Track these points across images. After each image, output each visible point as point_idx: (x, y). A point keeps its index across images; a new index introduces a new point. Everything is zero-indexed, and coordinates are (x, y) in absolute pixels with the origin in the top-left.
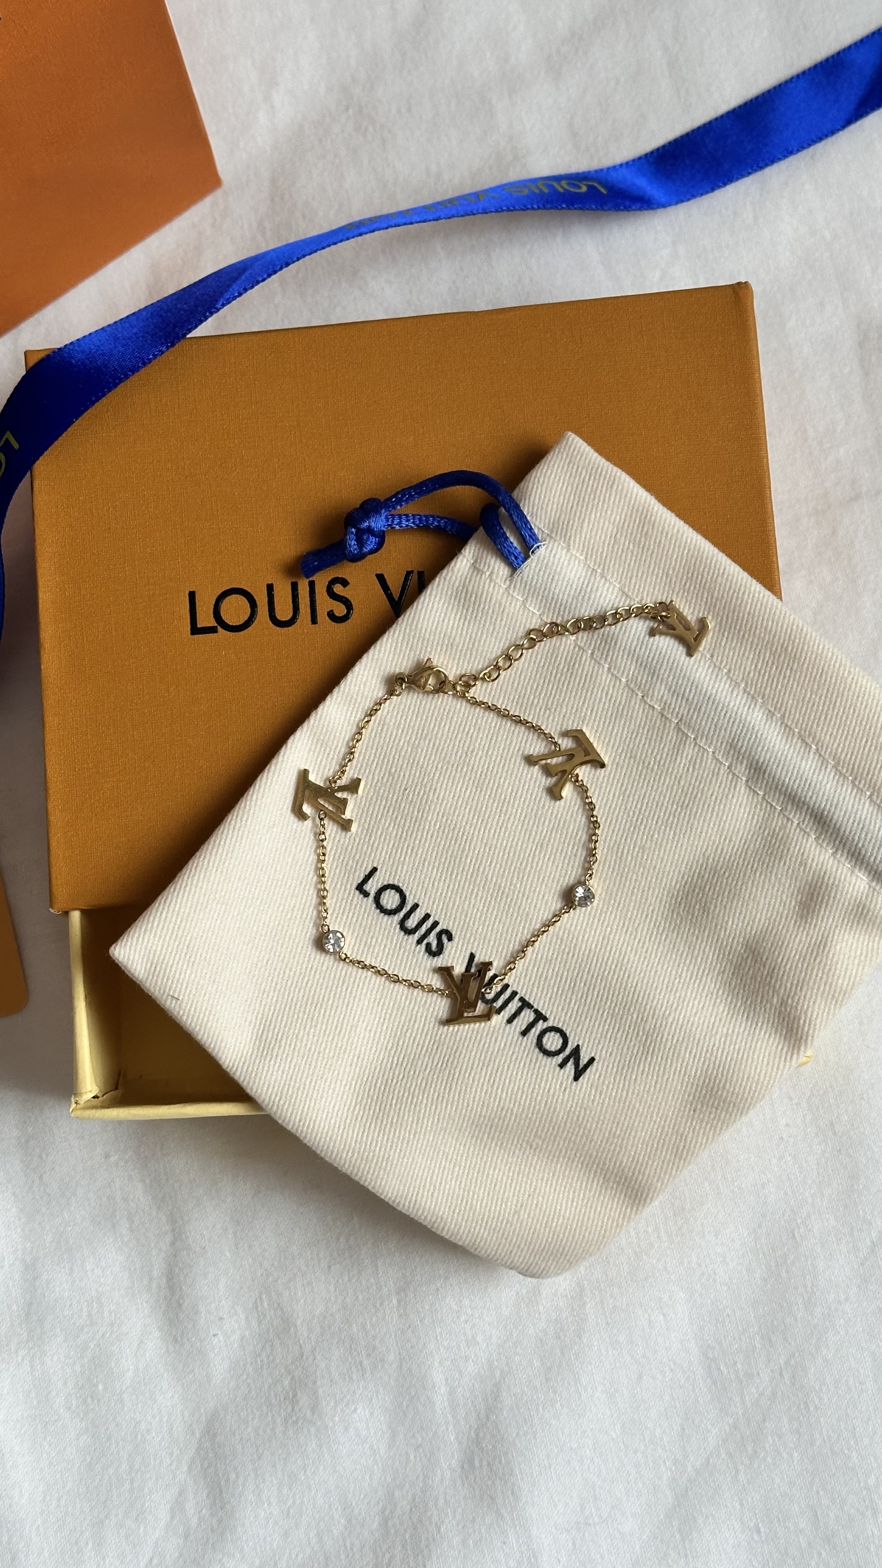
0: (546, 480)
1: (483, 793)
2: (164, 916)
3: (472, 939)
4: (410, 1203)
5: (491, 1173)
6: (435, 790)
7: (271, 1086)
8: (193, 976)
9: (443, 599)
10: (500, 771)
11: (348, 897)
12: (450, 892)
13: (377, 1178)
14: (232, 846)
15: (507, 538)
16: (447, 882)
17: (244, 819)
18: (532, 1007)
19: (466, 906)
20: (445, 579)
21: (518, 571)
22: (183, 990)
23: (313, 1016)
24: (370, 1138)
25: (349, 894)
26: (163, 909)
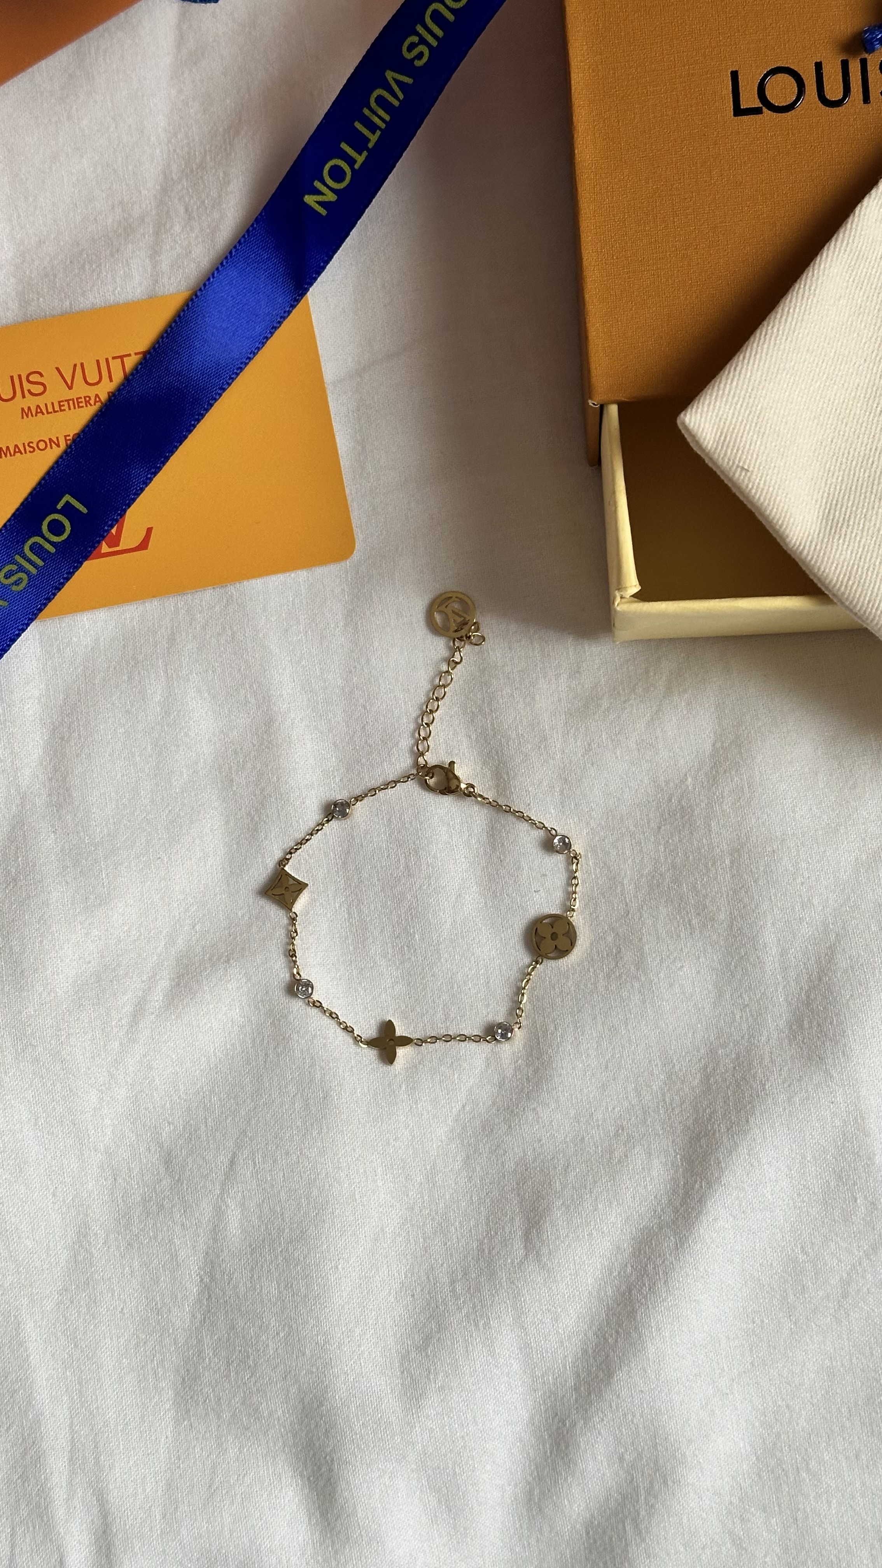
2: (735, 383)
7: (840, 566)
8: (763, 447)
14: (801, 314)
17: (813, 288)
22: (753, 461)
26: (734, 376)
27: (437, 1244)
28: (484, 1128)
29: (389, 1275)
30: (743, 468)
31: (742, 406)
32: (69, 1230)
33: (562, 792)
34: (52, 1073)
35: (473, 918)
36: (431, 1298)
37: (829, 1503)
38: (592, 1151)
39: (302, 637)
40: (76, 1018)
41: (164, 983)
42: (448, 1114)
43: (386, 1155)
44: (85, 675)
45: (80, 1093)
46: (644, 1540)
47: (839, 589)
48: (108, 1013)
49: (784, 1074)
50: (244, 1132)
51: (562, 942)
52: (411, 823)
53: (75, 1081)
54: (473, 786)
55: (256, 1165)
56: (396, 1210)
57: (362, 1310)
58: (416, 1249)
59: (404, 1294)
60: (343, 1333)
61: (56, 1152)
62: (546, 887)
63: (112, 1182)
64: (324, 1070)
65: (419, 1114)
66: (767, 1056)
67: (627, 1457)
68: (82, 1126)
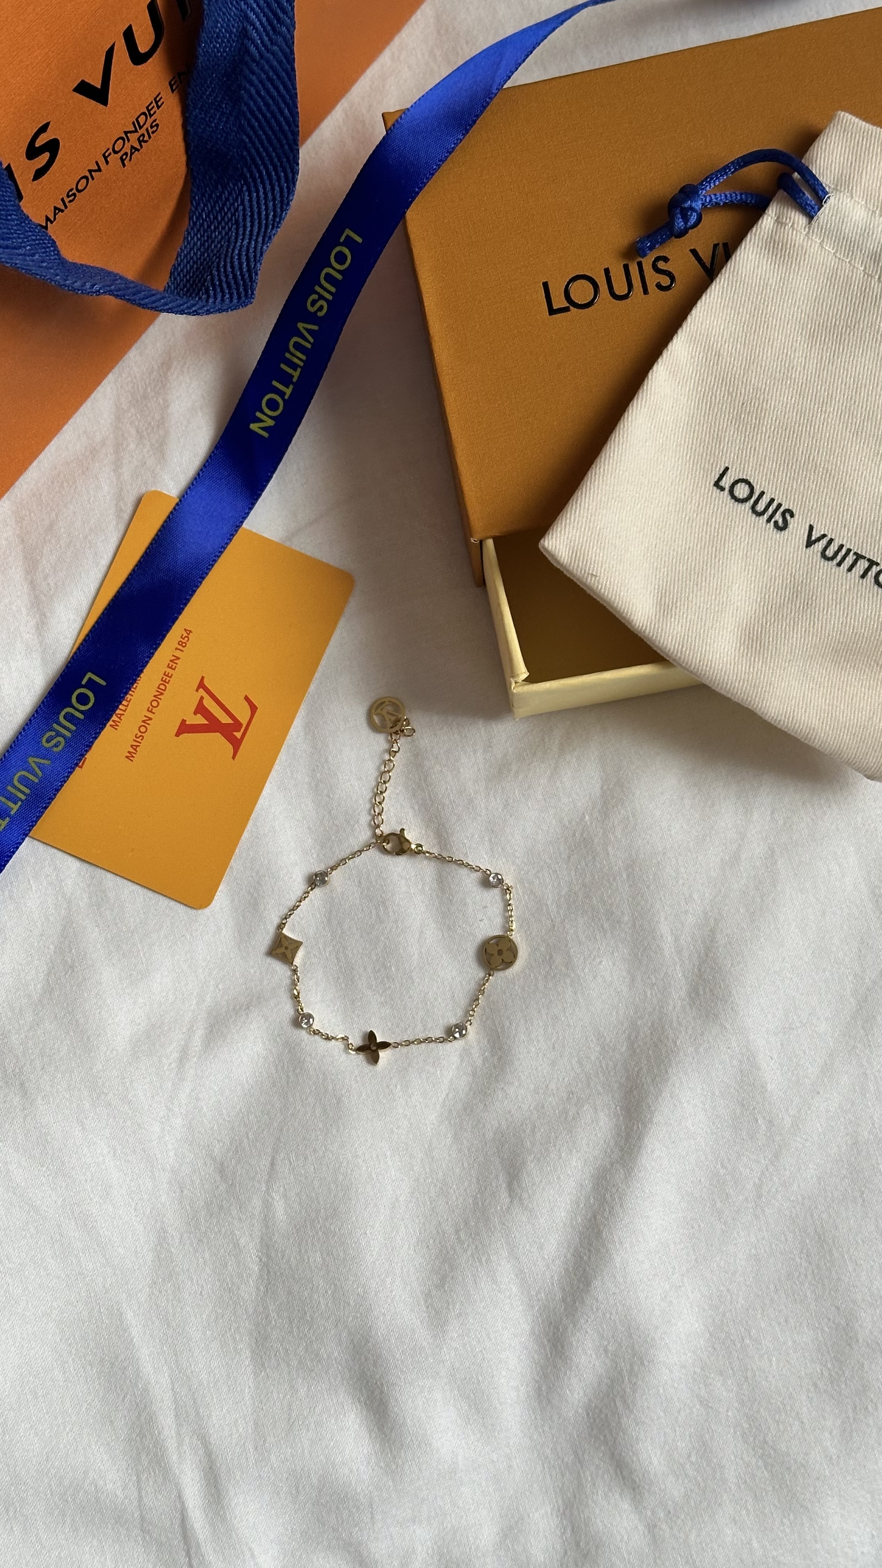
0: (828, 147)
1: (805, 399)
2: (577, 513)
3: (809, 514)
4: (788, 719)
5: (848, 690)
6: (767, 401)
7: (674, 638)
8: (605, 558)
9: (755, 252)
10: (817, 380)
11: (708, 493)
12: (788, 479)
13: (763, 700)
15: (804, 194)
16: (785, 472)
17: (625, 436)
18: (865, 558)
19: (802, 488)
20: (755, 235)
21: (815, 218)
22: (599, 569)
23: (697, 582)
24: (756, 669)
25: (709, 490)
26: (576, 508)
27: (441, 1204)
28: (465, 1109)
29: (407, 1234)
30: (592, 575)
31: (585, 529)
32: (151, 1236)
33: (490, 841)
34: (123, 1114)
35: (434, 948)
36: (442, 1247)
37: (770, 1361)
38: (551, 1114)
40: (135, 1068)
41: (200, 1033)
42: (436, 1103)
43: (392, 1141)
45: (146, 1126)
46: (631, 1412)
47: (676, 655)
48: (160, 1060)
49: (690, 1031)
50: (279, 1139)
51: (506, 956)
52: (376, 881)
53: (141, 1117)
54: (421, 846)
55: (292, 1164)
56: (406, 1183)
58: (425, 1210)
59: (421, 1247)
60: (377, 1284)
62: (488, 916)
63: (180, 1193)
65: (413, 1106)
66: (675, 1020)
67: (610, 1348)
68: (151, 1153)
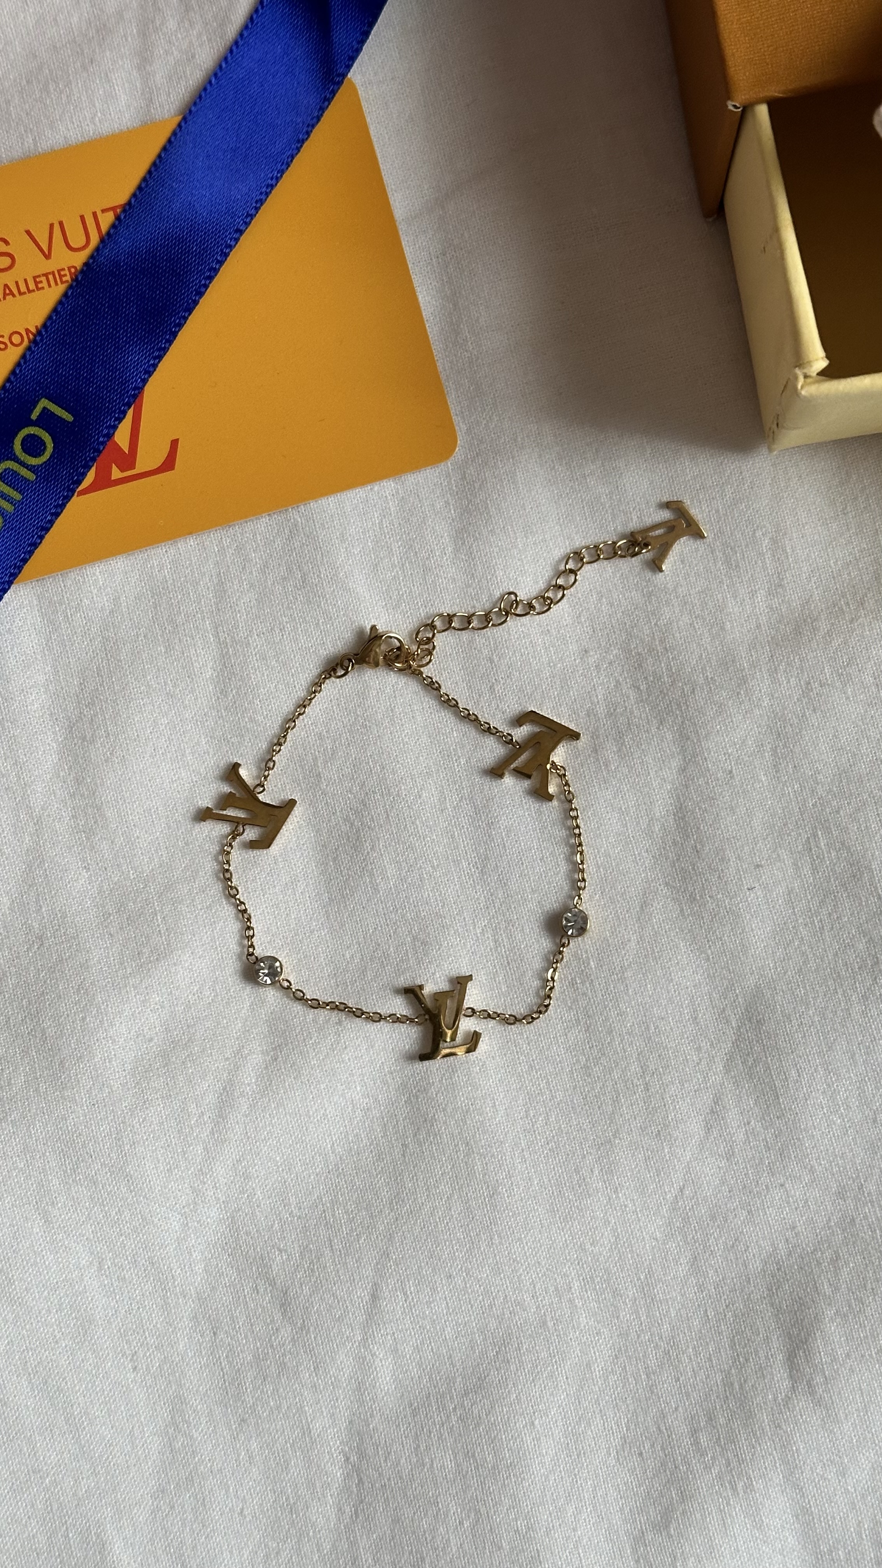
27: (665, 1381)
29: (604, 1429)
34: (116, 1198)
35: (666, 932)
36: (666, 1456)
38: (868, 1237)
39: (397, 572)
40: (141, 1120)
42: (661, 1203)
43: (583, 1264)
44: (106, 650)
45: (156, 1221)
48: (184, 1108)
53: (148, 1205)
55: (408, 1297)
56: (605, 1338)
57: (573, 1480)
58: (637, 1389)
59: (628, 1453)
60: (550, 1514)
61: (131, 1304)
62: (763, 883)
63: (211, 1338)
64: (485, 1158)
65: (621, 1206)
68: (164, 1265)
